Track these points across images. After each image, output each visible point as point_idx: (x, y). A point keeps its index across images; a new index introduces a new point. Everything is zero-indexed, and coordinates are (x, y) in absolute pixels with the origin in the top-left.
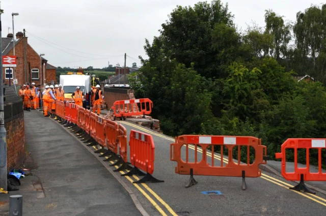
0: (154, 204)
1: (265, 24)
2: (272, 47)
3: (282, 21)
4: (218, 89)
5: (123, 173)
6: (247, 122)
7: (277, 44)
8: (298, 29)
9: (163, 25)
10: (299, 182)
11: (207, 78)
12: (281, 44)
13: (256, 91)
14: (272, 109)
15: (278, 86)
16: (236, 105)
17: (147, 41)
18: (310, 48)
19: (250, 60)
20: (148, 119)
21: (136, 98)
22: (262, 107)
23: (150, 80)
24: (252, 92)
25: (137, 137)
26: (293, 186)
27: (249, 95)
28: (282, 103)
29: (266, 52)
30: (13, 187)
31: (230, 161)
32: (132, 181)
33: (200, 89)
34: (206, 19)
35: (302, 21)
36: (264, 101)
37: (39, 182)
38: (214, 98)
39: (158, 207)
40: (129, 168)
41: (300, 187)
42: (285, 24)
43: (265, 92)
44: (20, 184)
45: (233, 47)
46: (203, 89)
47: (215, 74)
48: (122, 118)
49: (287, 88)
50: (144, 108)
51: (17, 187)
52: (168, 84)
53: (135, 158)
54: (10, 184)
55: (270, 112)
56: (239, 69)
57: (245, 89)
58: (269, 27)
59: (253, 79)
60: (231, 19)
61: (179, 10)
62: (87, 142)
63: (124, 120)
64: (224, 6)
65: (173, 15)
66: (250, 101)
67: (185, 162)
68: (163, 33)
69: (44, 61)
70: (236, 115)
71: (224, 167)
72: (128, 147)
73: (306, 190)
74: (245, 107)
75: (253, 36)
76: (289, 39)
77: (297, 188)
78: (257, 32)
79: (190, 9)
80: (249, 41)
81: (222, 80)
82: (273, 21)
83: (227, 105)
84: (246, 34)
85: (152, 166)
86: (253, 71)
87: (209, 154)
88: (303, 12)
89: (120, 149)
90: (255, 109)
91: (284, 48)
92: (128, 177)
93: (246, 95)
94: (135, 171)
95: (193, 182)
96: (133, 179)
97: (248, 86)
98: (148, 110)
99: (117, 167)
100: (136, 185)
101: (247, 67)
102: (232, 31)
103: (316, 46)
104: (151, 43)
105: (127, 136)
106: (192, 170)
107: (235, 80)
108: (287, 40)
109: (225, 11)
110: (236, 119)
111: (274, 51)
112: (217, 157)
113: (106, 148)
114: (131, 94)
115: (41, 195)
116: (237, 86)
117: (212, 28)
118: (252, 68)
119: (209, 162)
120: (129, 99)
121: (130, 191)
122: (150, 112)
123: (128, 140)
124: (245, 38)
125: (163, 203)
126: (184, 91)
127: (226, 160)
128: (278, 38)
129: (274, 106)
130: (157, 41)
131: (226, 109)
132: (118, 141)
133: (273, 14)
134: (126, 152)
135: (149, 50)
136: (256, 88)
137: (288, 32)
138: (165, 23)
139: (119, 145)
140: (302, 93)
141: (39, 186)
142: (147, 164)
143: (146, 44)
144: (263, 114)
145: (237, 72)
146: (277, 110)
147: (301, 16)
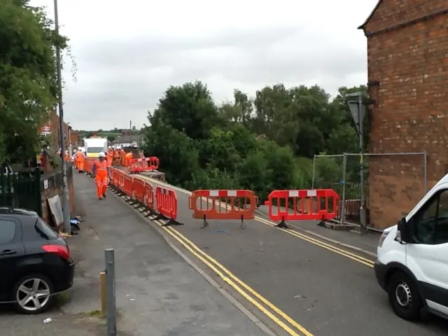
0: (182, 242)
1: (234, 99)
2: (240, 116)
3: (246, 97)
4: (202, 147)
5: (151, 218)
6: (225, 171)
7: (244, 114)
8: (258, 103)
9: (160, 100)
10: (280, 221)
11: (194, 139)
12: (246, 114)
13: (229, 148)
14: (242, 162)
15: (246, 144)
16: (216, 159)
17: (149, 113)
18: (266, 116)
19: (225, 125)
20: (156, 173)
21: (146, 157)
22: (235, 161)
23: (152, 142)
24: (228, 149)
25: (162, 192)
26: (276, 225)
27: (225, 151)
28: (249, 157)
29: (236, 119)
30: (75, 232)
31: (232, 208)
32: (160, 225)
33: (190, 148)
34: (191, 95)
35: (259, 97)
36: (236, 156)
37: (91, 227)
38: (200, 154)
39: (185, 245)
40: (156, 214)
41: (282, 225)
42: (248, 98)
43: (236, 148)
44: (79, 229)
45: (212, 116)
46: (192, 147)
47: (201, 136)
48: (137, 172)
49: (252, 147)
50: (152, 164)
51: (78, 232)
52: (167, 144)
53: (161, 207)
54: (72, 230)
55: (241, 164)
56: (217, 132)
57: (222, 147)
58: (237, 101)
59: (227, 139)
60: (210, 95)
61: (172, 88)
62: (117, 193)
63: (138, 173)
64: (204, 86)
65: (168, 92)
66: (226, 156)
67: (199, 210)
68: (160, 106)
69: (70, 128)
70: (217, 166)
71: (228, 212)
72: (155, 199)
73: (286, 227)
74: (223, 160)
75: (226, 107)
76: (252, 110)
77: (279, 226)
78: (229, 105)
79: (180, 88)
80: (224, 111)
81: (205, 141)
82: (240, 97)
83: (210, 159)
84: (221, 106)
85: (176, 213)
86: (228, 133)
87: (217, 203)
88: (260, 90)
89: (147, 200)
90: (230, 162)
91: (248, 116)
92: (156, 221)
93: (223, 151)
94: (161, 217)
95: (206, 224)
96: (160, 222)
97: (224, 145)
98: (156, 165)
99: (146, 214)
100: (164, 227)
101: (223, 131)
102: (211, 105)
103: (270, 115)
104: (152, 114)
105: (154, 191)
106: (205, 216)
107: (215, 140)
108: (250, 111)
109: (205, 89)
110: (217, 170)
111: (242, 119)
112: (223, 205)
113: (134, 198)
114: (141, 154)
115: (97, 238)
116: (216, 145)
117: (197, 101)
118: (227, 131)
119: (217, 209)
120: (140, 158)
121: (162, 234)
122: (157, 167)
123: (155, 194)
124: (221, 109)
125: (188, 241)
126: (178, 150)
127: (229, 208)
128: (244, 109)
129: (243, 159)
130: (157, 112)
131: (209, 162)
132: (145, 194)
133: (240, 92)
134: (153, 203)
135: (151, 120)
136: (230, 146)
137: (251, 105)
138: (161, 98)
139: (146, 197)
140: (262, 150)
141: (92, 231)
142: (172, 212)
143: (148, 115)
144: (236, 165)
145: (216, 135)
146: (245, 162)
147: (259, 93)
